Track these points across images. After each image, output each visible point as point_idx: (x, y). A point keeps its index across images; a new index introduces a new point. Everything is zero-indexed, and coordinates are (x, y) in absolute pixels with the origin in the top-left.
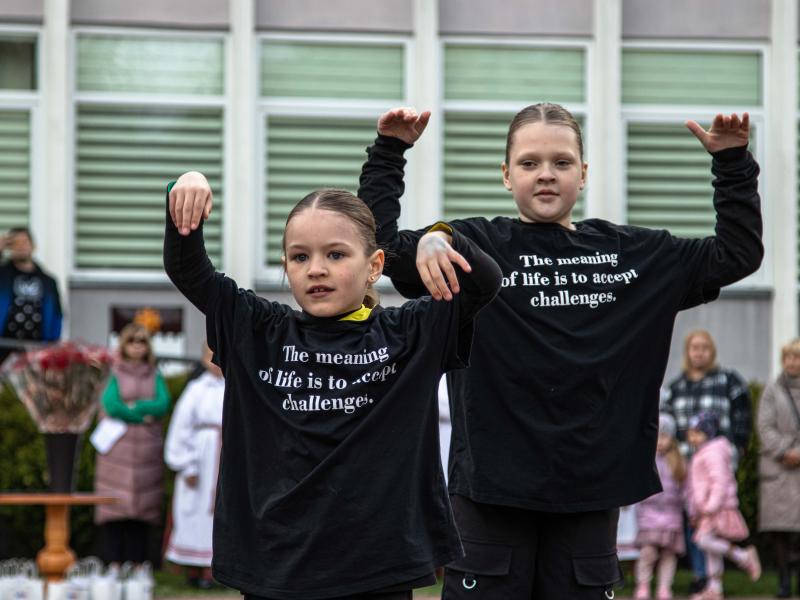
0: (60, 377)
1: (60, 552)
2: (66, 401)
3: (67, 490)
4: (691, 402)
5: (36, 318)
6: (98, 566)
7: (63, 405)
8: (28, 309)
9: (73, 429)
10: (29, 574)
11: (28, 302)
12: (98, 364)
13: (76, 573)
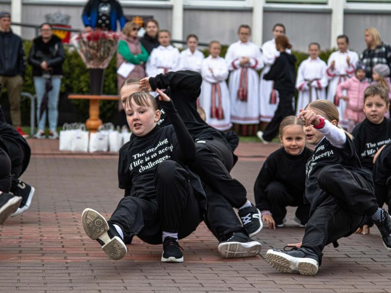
0: (95, 44)
1: (96, 120)
2: (98, 55)
3: (99, 94)
4: (369, 60)
5: (107, 22)
6: (112, 127)
7: (97, 57)
8: (104, 18)
9: (101, 67)
10: (83, 129)
11: (104, 15)
12: (112, 39)
13: (102, 129)
